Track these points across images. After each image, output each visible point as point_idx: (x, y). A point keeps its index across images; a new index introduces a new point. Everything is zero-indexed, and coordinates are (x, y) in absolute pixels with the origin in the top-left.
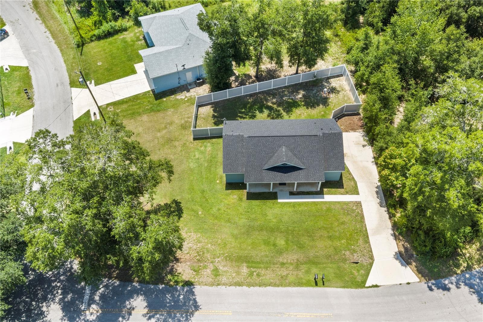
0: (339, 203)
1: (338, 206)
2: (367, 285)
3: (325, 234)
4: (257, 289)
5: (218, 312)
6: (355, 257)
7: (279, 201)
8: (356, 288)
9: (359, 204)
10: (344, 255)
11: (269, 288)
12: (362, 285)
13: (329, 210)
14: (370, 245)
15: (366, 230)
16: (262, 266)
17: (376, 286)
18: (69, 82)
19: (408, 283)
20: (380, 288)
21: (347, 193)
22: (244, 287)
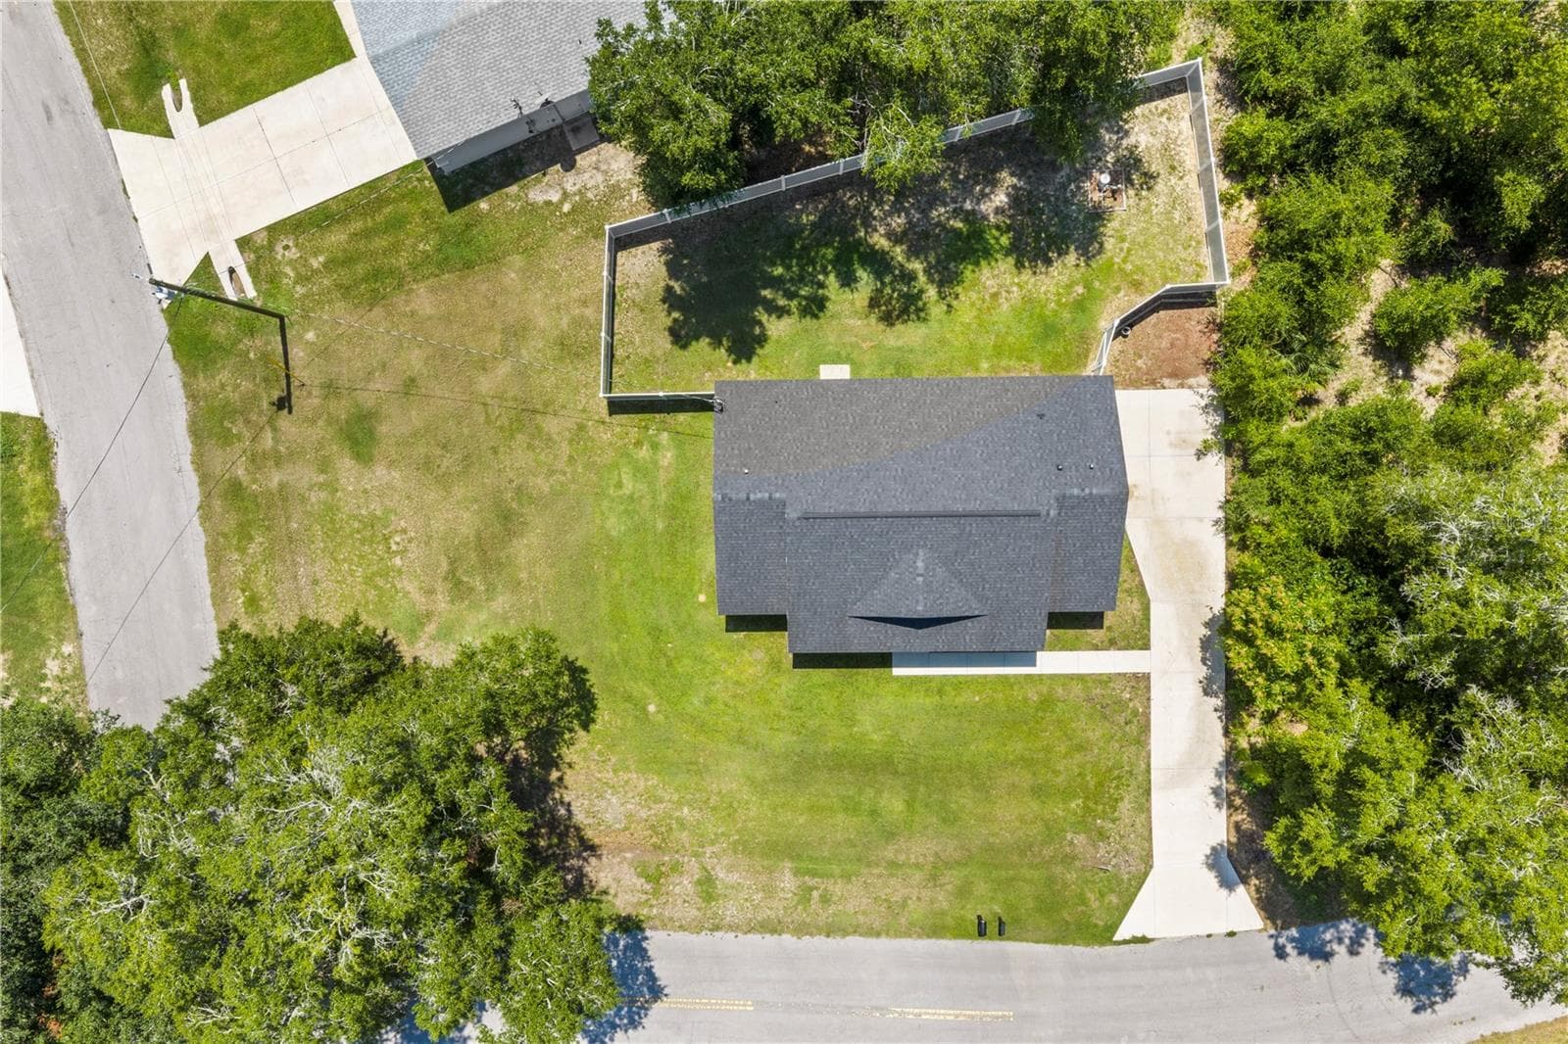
0: (1081, 678)
1: (1077, 688)
2: (1118, 937)
3: (1025, 779)
4: (819, 941)
5: (716, 1004)
6: (1102, 852)
7: (897, 671)
8: (1087, 945)
9: (1141, 682)
10: (1071, 843)
11: (854, 941)
12: (1104, 935)
13: (1047, 703)
14: (1149, 818)
15: (1148, 771)
16: (836, 869)
17: (1144, 940)
18: (90, 98)
19: (1232, 934)
20: (1152, 944)
21: (1112, 644)
22: (786, 937)
